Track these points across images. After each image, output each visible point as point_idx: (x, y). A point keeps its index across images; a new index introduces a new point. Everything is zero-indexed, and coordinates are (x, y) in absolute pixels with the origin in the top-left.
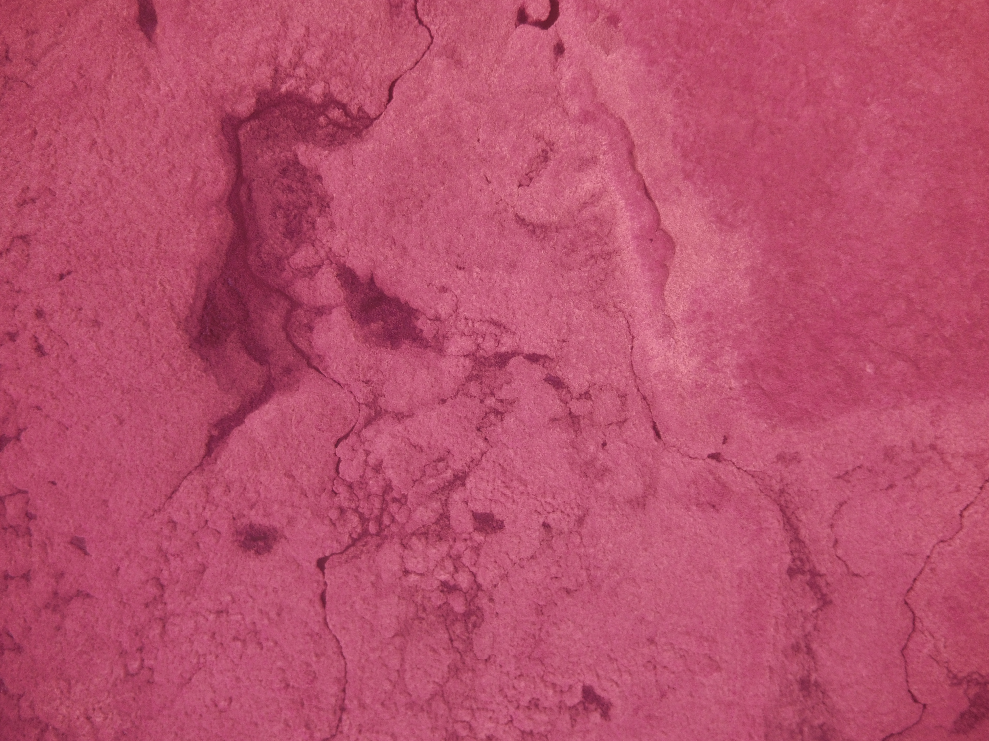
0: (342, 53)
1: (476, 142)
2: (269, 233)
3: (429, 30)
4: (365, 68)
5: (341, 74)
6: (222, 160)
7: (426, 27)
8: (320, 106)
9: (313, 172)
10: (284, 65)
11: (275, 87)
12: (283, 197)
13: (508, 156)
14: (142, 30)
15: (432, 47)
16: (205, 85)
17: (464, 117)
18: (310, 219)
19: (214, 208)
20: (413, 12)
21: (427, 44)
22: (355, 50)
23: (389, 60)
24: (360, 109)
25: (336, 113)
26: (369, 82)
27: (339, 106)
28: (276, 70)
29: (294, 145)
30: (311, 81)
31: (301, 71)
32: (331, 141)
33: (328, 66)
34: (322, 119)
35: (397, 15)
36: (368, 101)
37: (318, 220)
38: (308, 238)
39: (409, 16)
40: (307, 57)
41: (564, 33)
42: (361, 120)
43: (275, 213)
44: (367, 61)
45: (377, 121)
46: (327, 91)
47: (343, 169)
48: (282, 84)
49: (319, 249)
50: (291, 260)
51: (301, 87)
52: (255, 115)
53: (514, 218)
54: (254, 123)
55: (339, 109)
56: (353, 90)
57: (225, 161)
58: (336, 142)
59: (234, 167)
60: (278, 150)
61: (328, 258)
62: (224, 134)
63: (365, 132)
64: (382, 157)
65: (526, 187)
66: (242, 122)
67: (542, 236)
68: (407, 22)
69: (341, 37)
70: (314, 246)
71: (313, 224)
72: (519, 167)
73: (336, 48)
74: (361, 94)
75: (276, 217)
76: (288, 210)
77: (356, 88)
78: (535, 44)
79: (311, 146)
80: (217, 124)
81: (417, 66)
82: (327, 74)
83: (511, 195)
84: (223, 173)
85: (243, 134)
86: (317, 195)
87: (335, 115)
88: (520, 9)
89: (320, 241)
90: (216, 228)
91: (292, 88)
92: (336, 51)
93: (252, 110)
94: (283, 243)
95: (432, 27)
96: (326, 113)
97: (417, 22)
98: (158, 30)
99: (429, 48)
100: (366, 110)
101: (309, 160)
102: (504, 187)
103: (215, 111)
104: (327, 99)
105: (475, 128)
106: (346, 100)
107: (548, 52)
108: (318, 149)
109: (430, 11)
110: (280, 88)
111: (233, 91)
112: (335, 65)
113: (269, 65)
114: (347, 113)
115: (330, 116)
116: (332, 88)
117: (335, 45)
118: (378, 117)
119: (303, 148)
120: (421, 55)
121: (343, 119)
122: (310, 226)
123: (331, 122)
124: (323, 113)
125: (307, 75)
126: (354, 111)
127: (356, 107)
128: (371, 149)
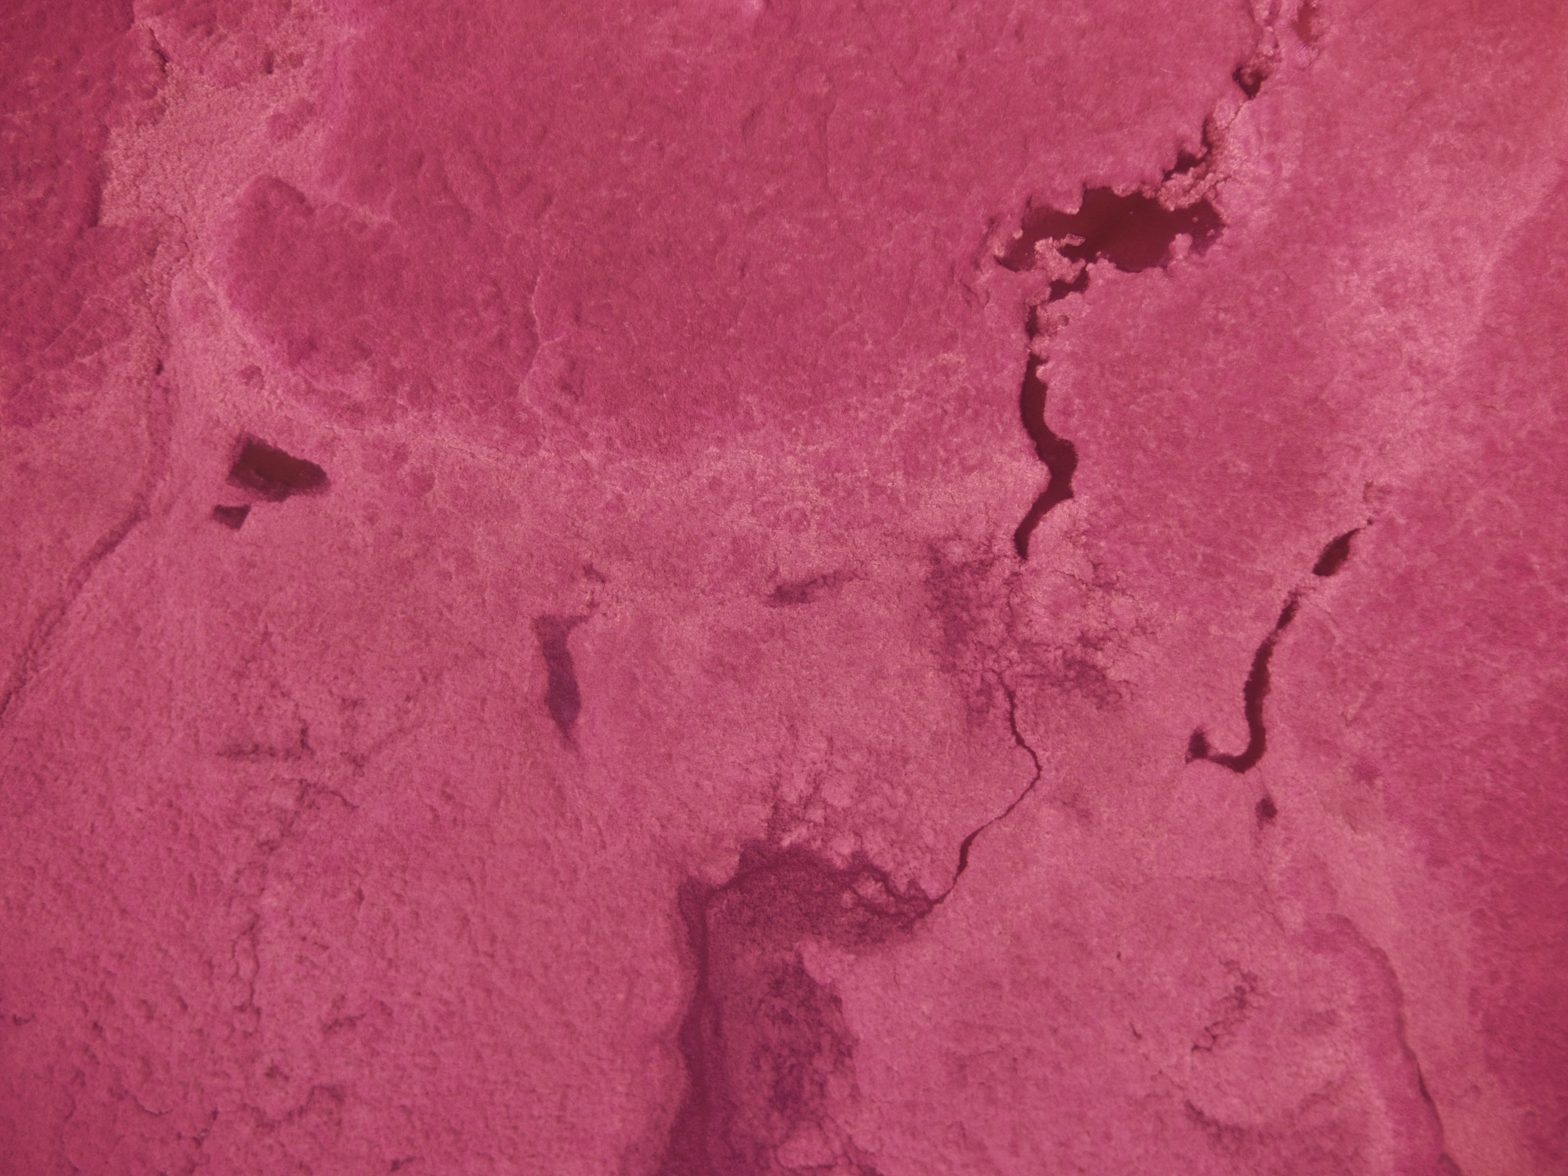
0: (886, 787)
1: (1115, 960)
2: (746, 1097)
3: (1033, 754)
4: (923, 814)
5: (883, 821)
6: (676, 961)
7: (1029, 749)
8: (843, 873)
9: (827, 991)
10: (789, 800)
11: (773, 839)
12: (775, 1034)
13: (1174, 994)
14: (554, 718)
15: (1038, 783)
16: (657, 830)
17: (1093, 912)
18: (816, 1077)
19: (657, 1048)
20: (1008, 723)
21: (1031, 779)
22: (907, 781)
23: (963, 801)
24: (913, 883)
25: (870, 889)
26: (929, 839)
27: (878, 876)
28: (776, 808)
29: (798, 940)
30: (832, 830)
31: (817, 814)
32: (860, 935)
33: (862, 807)
34: (847, 898)
35: (979, 725)
36: (926, 872)
37: (832, 1081)
38: (812, 1113)
39: (1001, 731)
40: (828, 792)
41: (1275, 784)
42: (914, 902)
43: (757, 1059)
44: (927, 801)
45: (938, 907)
46: (857, 848)
47: (878, 990)
48: (783, 830)
49: (832, 1135)
50: (780, 1153)
51: (815, 840)
52: (737, 882)
53: (1182, 1107)
54: (735, 896)
55: (877, 881)
56: (901, 850)
57: (680, 962)
58: (868, 938)
59: (695, 972)
60: (770, 947)
61: (845, 1154)
62: (682, 912)
63: (918, 925)
64: (948, 975)
65: (1206, 1054)
66: (714, 892)
67: (1233, 1147)
68: (996, 738)
69: (885, 757)
70: (820, 1127)
71: (822, 1085)
72: (1193, 1015)
73: (877, 776)
74: (915, 858)
75: (758, 1067)
76: (780, 1056)
77: (908, 847)
78: (1223, 798)
79: (826, 942)
80: (672, 894)
81: (1012, 814)
82: (860, 821)
83: (1178, 1067)
84: (675, 983)
85: (713, 914)
86: (830, 1032)
87: (870, 891)
88: (1195, 731)
89: (833, 1121)
90: (657, 1083)
91: (801, 841)
92: (876, 783)
93: (732, 874)
94: (768, 1117)
95: (1040, 753)
96: (855, 886)
97: (1013, 739)
98: (582, 720)
99: (1032, 785)
100: (923, 887)
101: (823, 969)
102: (1167, 1050)
103: (670, 871)
104: (857, 862)
105: (1114, 935)
106: (889, 867)
107: (1247, 815)
108: (839, 951)
109: (1036, 724)
110: (781, 839)
111: (704, 840)
112: (874, 806)
113: (765, 800)
114: (889, 890)
115: (861, 892)
116: (868, 846)
117: (874, 770)
118: (940, 899)
119: (813, 948)
120: (1018, 797)
121: (883, 898)
122: (816, 1089)
123: (861, 902)
124: (848, 886)
125: (825, 819)
126: (902, 885)
127: (905, 880)
128: (928, 958)
